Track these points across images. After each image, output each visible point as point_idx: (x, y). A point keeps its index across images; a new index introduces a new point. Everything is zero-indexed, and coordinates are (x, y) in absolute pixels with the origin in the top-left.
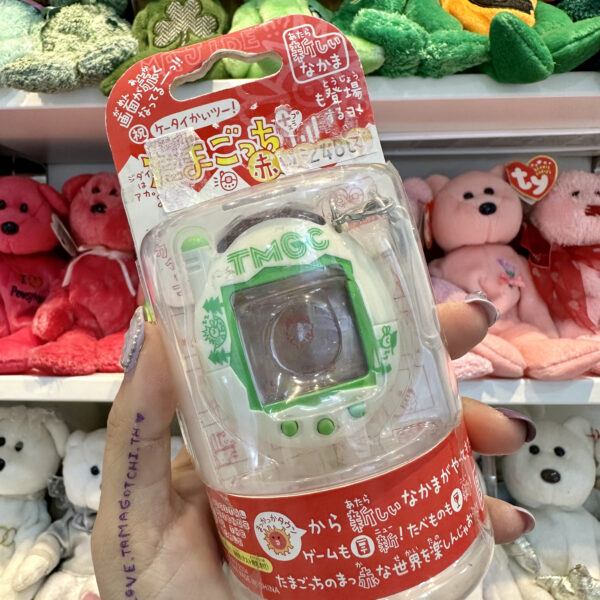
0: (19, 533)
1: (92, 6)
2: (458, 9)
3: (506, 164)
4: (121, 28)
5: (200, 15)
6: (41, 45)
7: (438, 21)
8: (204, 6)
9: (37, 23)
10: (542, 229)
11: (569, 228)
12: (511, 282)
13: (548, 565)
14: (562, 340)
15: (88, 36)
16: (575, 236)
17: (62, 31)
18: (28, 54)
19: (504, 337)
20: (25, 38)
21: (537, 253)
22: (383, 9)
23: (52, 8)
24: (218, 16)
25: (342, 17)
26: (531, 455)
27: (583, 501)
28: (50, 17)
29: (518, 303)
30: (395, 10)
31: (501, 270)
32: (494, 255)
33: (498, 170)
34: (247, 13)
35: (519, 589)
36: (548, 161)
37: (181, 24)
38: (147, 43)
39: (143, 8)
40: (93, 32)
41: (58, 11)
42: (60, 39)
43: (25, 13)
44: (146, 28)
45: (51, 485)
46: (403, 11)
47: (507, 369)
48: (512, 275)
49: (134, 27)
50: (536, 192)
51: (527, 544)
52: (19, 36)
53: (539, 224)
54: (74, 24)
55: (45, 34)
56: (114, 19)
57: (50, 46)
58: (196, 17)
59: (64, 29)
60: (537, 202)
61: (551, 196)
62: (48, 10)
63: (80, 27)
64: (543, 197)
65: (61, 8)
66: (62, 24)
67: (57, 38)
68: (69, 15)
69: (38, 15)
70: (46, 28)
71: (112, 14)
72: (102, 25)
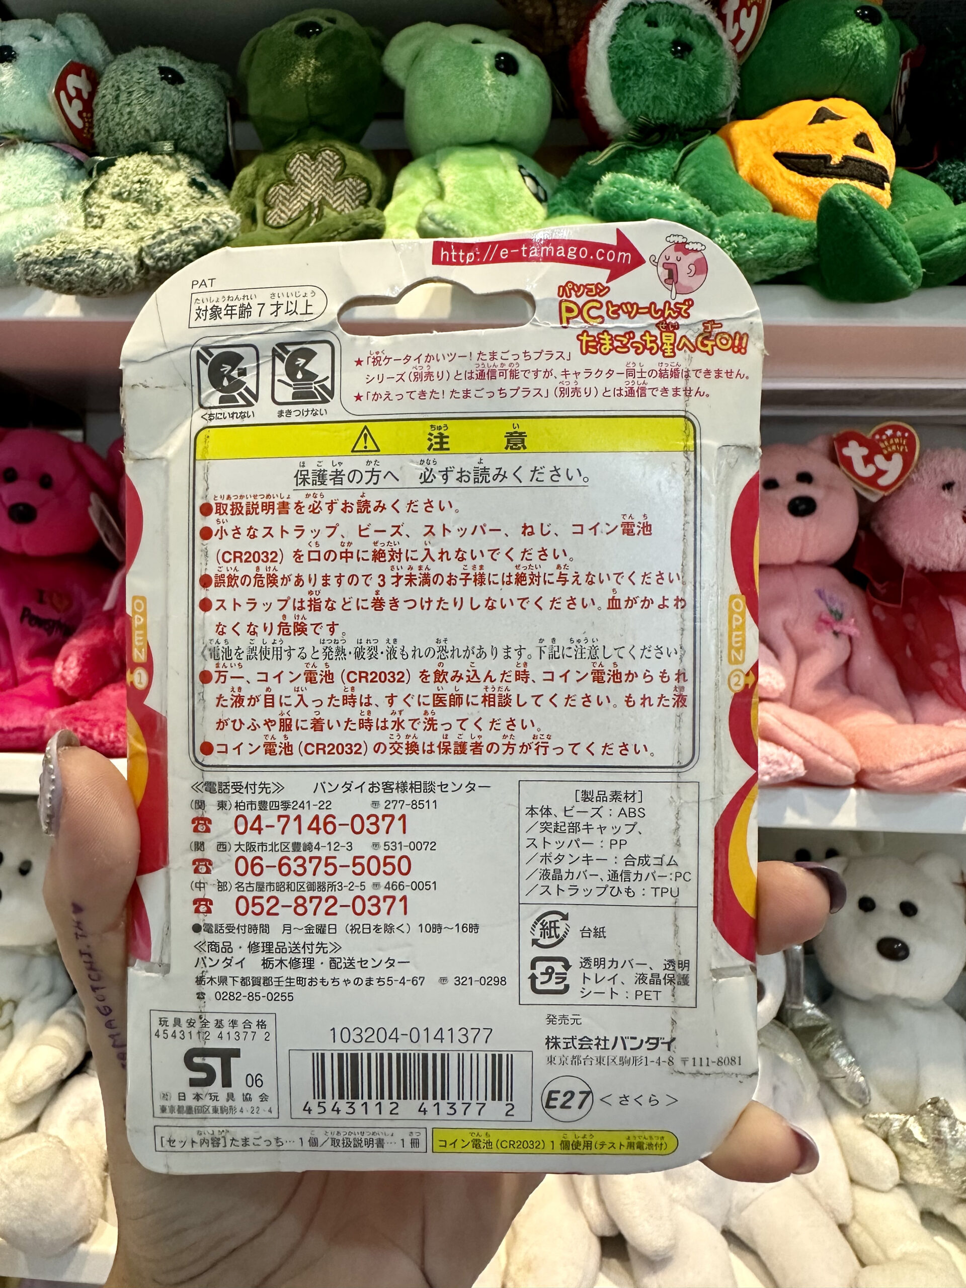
0: (20, 1008)
1: (167, 158)
2: (765, 177)
3: (834, 436)
4: (213, 196)
5: (341, 177)
6: (82, 219)
7: (730, 196)
8: (347, 162)
9: (77, 182)
10: (890, 542)
11: (936, 542)
12: (837, 628)
13: (885, 1095)
14: (918, 726)
15: (159, 206)
16: (944, 555)
17: (118, 196)
18: (60, 232)
19: (823, 719)
20: (57, 205)
21: (881, 582)
22: (642, 176)
23: (102, 159)
24: (370, 178)
25: (572, 186)
26: (861, 913)
27: (946, 992)
28: (99, 174)
29: (847, 664)
30: (661, 177)
31: (821, 607)
32: (811, 581)
33: (820, 444)
34: (419, 176)
35: (835, 1132)
36: (904, 430)
37: (311, 192)
38: (254, 220)
39: (248, 163)
40: (168, 199)
41: (112, 163)
42: (112, 209)
43: (58, 166)
44: (252, 194)
46: (674, 179)
47: (827, 771)
48: (839, 617)
49: (233, 193)
50: (883, 481)
51: (851, 1059)
52: (47, 202)
53: (885, 535)
54: (137, 186)
55: (90, 201)
56: (201, 179)
57: (96, 221)
58: (336, 180)
59: (120, 194)
60: (883, 499)
61: (906, 487)
62: (95, 161)
63: (146, 191)
64: (893, 489)
65: (116, 159)
66: (118, 186)
67: (108, 207)
68: (130, 171)
69: (79, 169)
70: (92, 191)
71: (198, 171)
72: (181, 189)
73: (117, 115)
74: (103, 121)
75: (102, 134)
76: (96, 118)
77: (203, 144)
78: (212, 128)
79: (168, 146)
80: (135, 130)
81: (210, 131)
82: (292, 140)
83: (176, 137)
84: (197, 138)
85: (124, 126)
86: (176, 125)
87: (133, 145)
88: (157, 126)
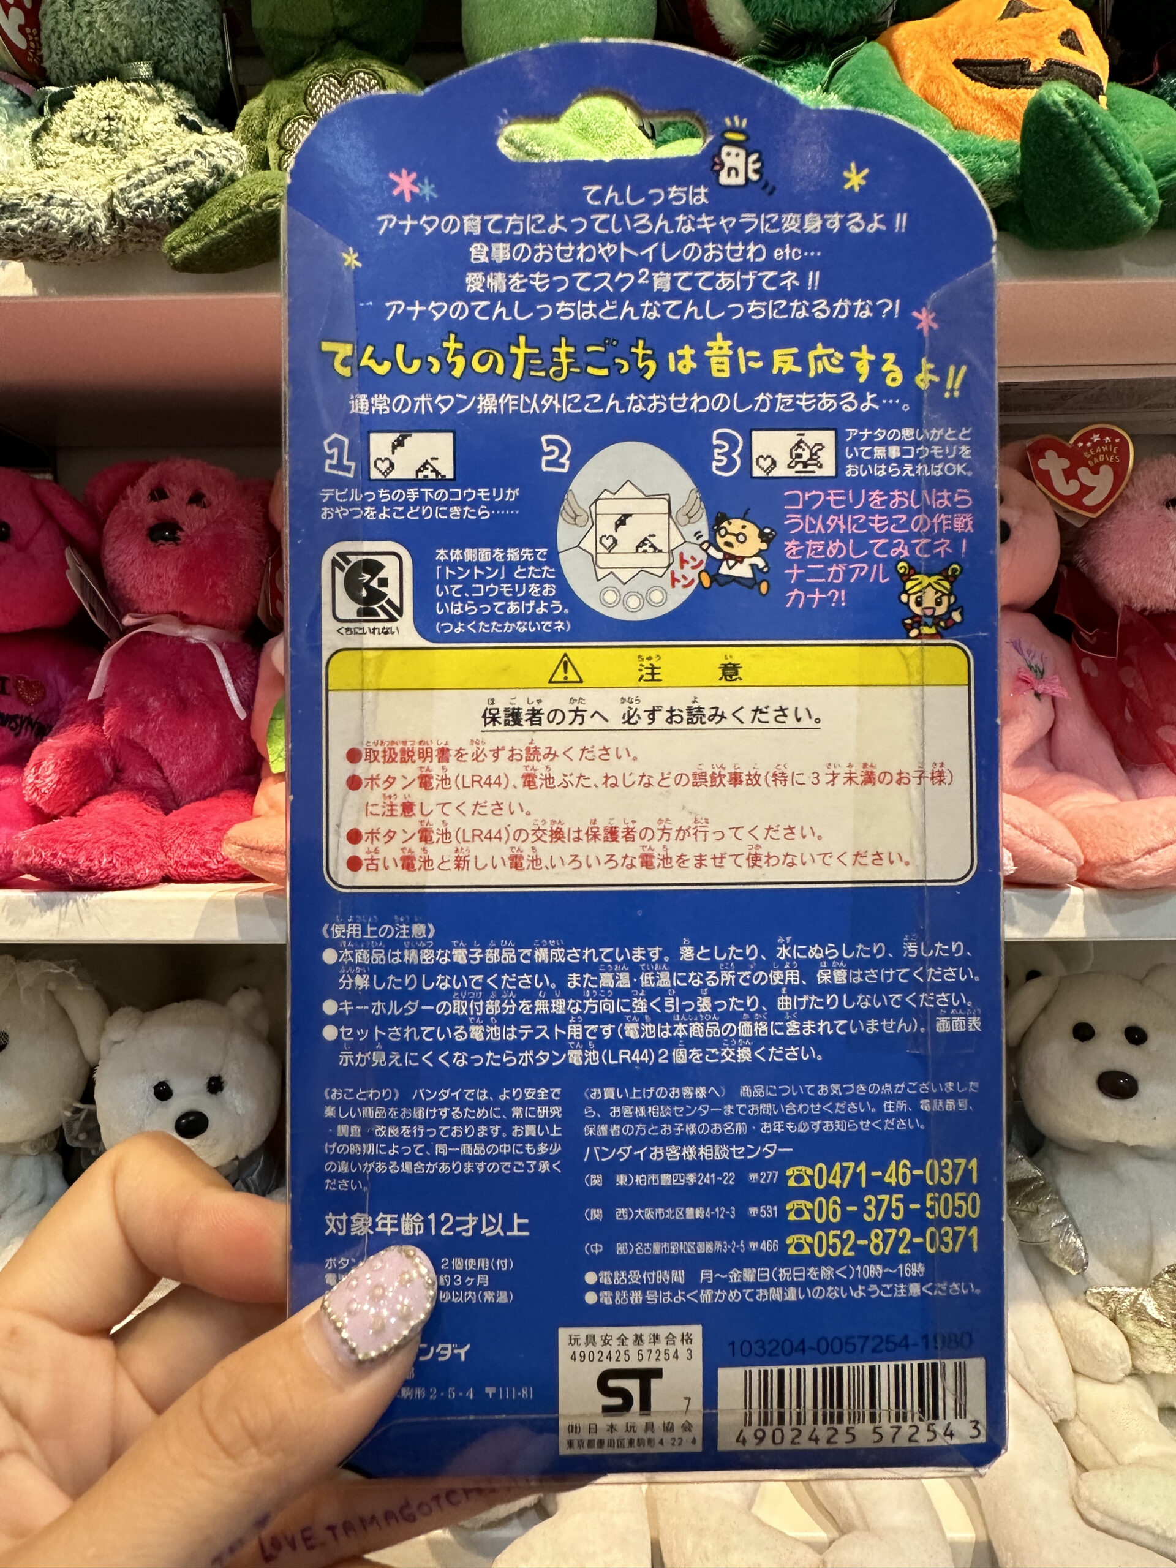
3: (1028, 446)
9: (23, 123)
10: (1099, 579)
12: (1040, 688)
13: (1110, 1266)
14: (1142, 802)
17: (79, 139)
21: (1089, 628)
23: (55, 89)
26: (1076, 1043)
28: (52, 112)
29: (1051, 733)
31: (1020, 661)
33: (1010, 455)
35: (1051, 1312)
36: (1114, 436)
39: (257, 94)
41: (69, 95)
44: (262, 136)
45: (70, 1122)
48: (1040, 674)
50: (1089, 500)
54: (105, 123)
55: (41, 146)
56: (191, 117)
59: (82, 136)
60: (1090, 522)
61: (1119, 508)
62: (46, 93)
63: (117, 131)
64: (1103, 510)
65: (75, 89)
66: (78, 124)
67: (67, 154)
68: (94, 104)
69: (25, 107)
70: (43, 133)
71: (187, 106)
72: (166, 127)
73: (73, 27)
74: (54, 38)
75: (54, 55)
76: (45, 32)
77: (193, 71)
78: (204, 47)
79: (144, 69)
80: (98, 48)
81: (202, 50)
82: (312, 61)
83: (156, 58)
84: (184, 60)
85: (82, 44)
86: (154, 41)
87: (96, 70)
88: (130, 41)
